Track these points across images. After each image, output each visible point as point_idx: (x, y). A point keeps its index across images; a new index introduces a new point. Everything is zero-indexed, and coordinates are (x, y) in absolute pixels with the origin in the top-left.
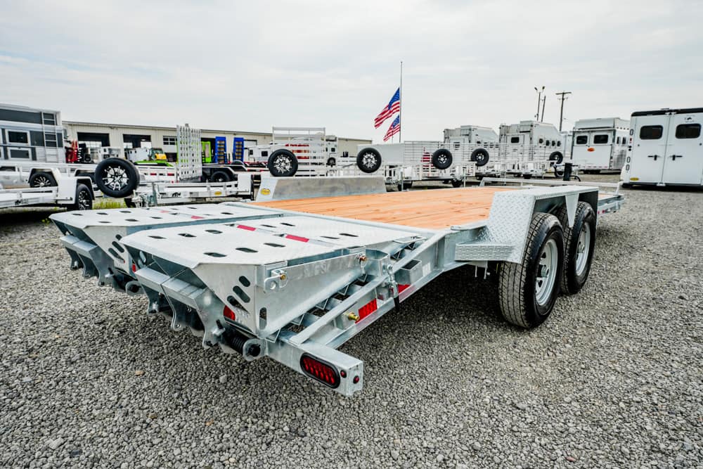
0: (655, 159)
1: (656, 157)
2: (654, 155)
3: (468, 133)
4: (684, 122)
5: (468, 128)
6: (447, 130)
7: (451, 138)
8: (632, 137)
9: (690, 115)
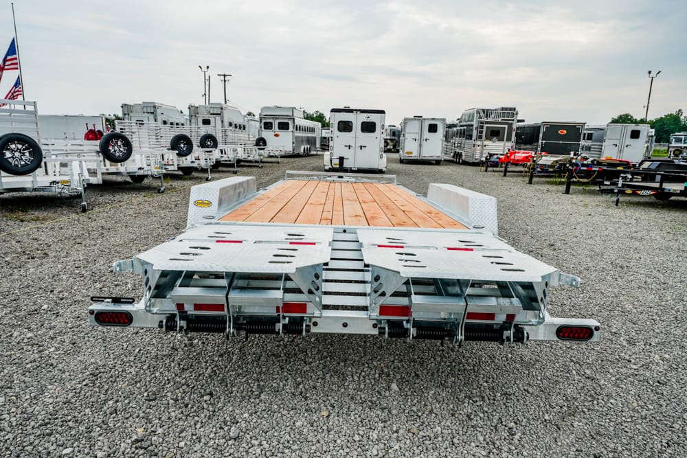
1: (350, 147)
2: (348, 145)
3: (152, 111)
4: (366, 120)
5: (153, 105)
6: (125, 105)
7: (131, 114)
8: (333, 129)
9: (369, 115)
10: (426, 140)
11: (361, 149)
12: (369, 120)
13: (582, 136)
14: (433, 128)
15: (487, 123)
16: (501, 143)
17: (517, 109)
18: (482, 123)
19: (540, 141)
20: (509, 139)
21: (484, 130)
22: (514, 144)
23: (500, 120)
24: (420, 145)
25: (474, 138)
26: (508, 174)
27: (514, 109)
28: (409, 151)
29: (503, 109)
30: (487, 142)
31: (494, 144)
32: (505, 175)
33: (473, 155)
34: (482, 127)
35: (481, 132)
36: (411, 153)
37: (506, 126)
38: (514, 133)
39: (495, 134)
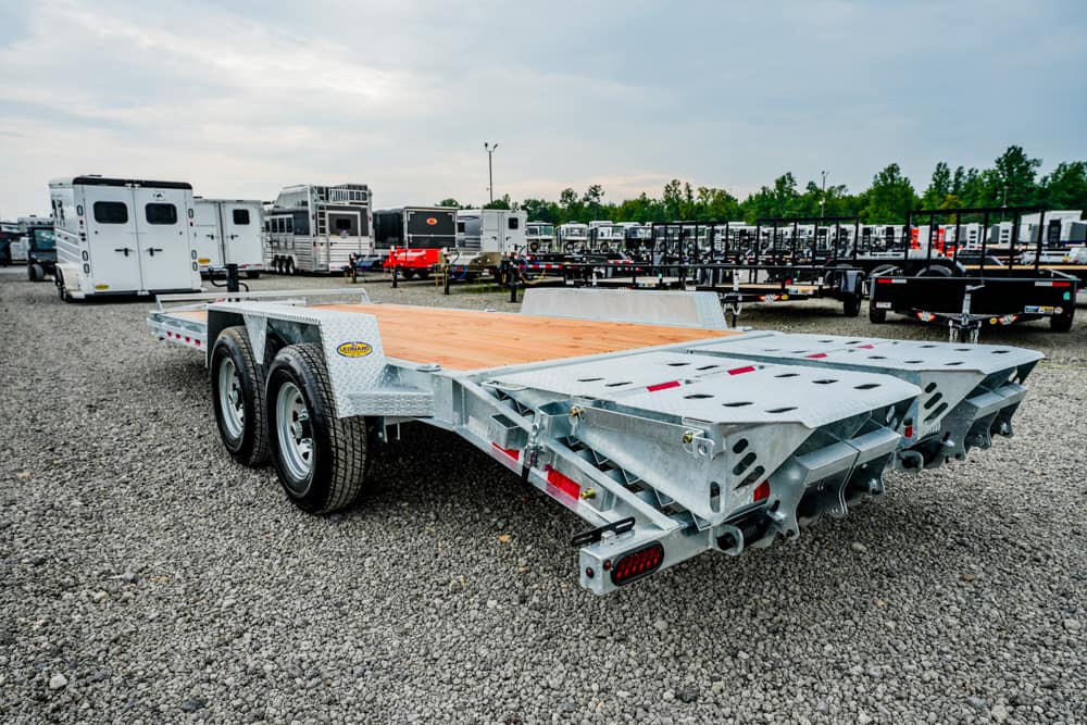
0: (126, 254)
1: (126, 252)
2: (123, 248)
4: (154, 201)
8: (83, 218)
9: (160, 190)
10: (232, 237)
11: (152, 254)
12: (160, 201)
13: (456, 227)
14: (241, 217)
15: (329, 208)
16: (354, 240)
17: (369, 188)
18: (321, 208)
19: (406, 234)
20: (365, 233)
21: (327, 219)
22: (373, 240)
23: (347, 204)
24: (223, 246)
25: (312, 230)
26: (399, 283)
27: (366, 188)
28: (205, 256)
29: (349, 187)
30: (333, 239)
31: (344, 241)
32: (395, 286)
33: (315, 259)
34: (322, 215)
35: (323, 223)
36: (208, 261)
37: (358, 213)
38: (370, 224)
39: (343, 225)
